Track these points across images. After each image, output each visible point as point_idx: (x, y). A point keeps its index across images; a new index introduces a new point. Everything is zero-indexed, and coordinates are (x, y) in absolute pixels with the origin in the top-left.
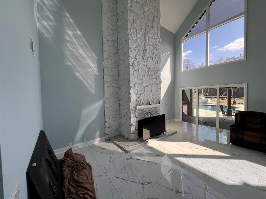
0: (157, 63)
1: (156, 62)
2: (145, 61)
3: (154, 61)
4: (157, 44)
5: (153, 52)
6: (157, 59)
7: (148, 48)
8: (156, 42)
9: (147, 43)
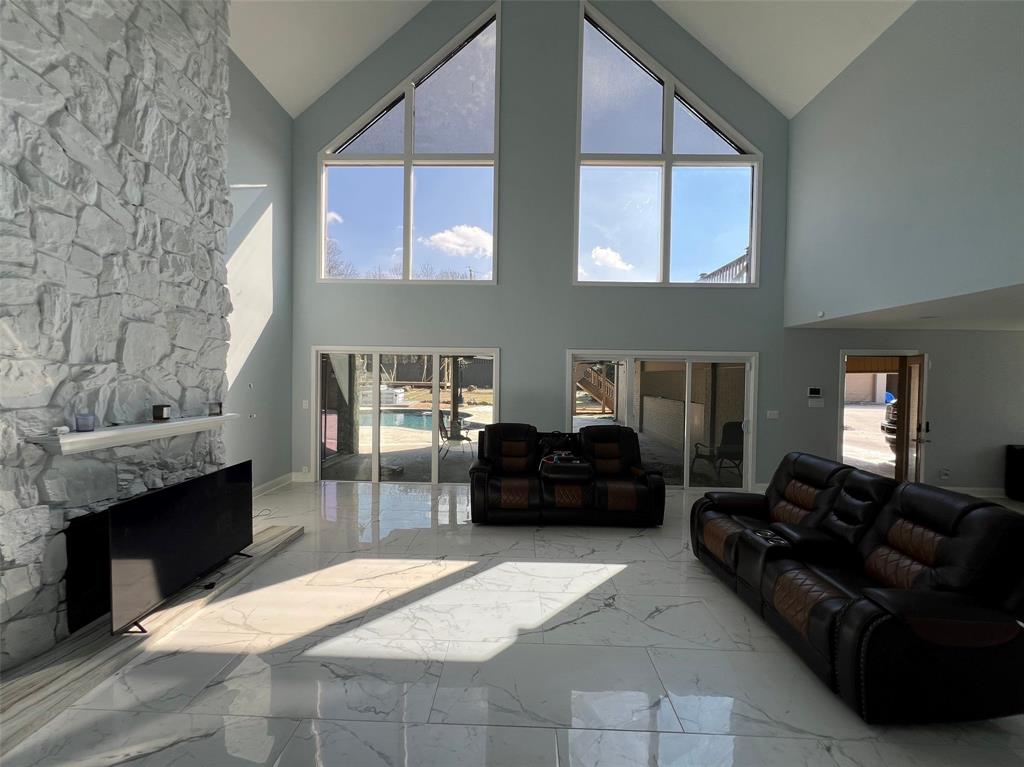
0: (206, 209)
1: (202, 205)
2: (131, 176)
3: (191, 197)
4: (209, 116)
5: (183, 144)
6: (209, 195)
7: (154, 112)
8: (205, 109)
9: (147, 88)
